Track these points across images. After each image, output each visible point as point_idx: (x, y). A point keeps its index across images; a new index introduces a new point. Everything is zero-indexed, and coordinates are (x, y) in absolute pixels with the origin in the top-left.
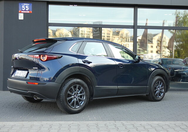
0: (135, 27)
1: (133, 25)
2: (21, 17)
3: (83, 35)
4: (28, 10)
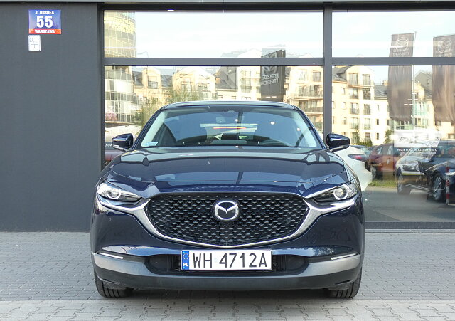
1: (321, 56)
4: (52, 28)
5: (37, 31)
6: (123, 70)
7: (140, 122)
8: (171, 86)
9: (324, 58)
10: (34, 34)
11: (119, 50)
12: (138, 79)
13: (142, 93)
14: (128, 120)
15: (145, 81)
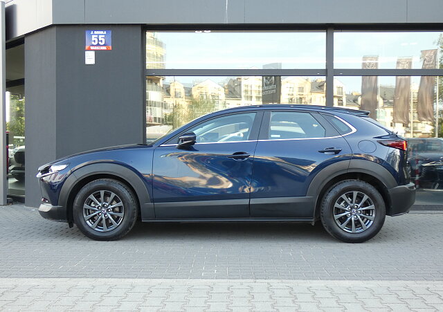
0: (330, 72)
1: (325, 68)
2: (90, 58)
3: (249, 93)
4: (104, 45)
5: (92, 48)
6: (156, 84)
7: (171, 123)
8: (191, 95)
9: (327, 70)
10: (90, 50)
11: (157, 64)
12: (167, 90)
13: (170, 101)
14: (159, 121)
15: (172, 92)
